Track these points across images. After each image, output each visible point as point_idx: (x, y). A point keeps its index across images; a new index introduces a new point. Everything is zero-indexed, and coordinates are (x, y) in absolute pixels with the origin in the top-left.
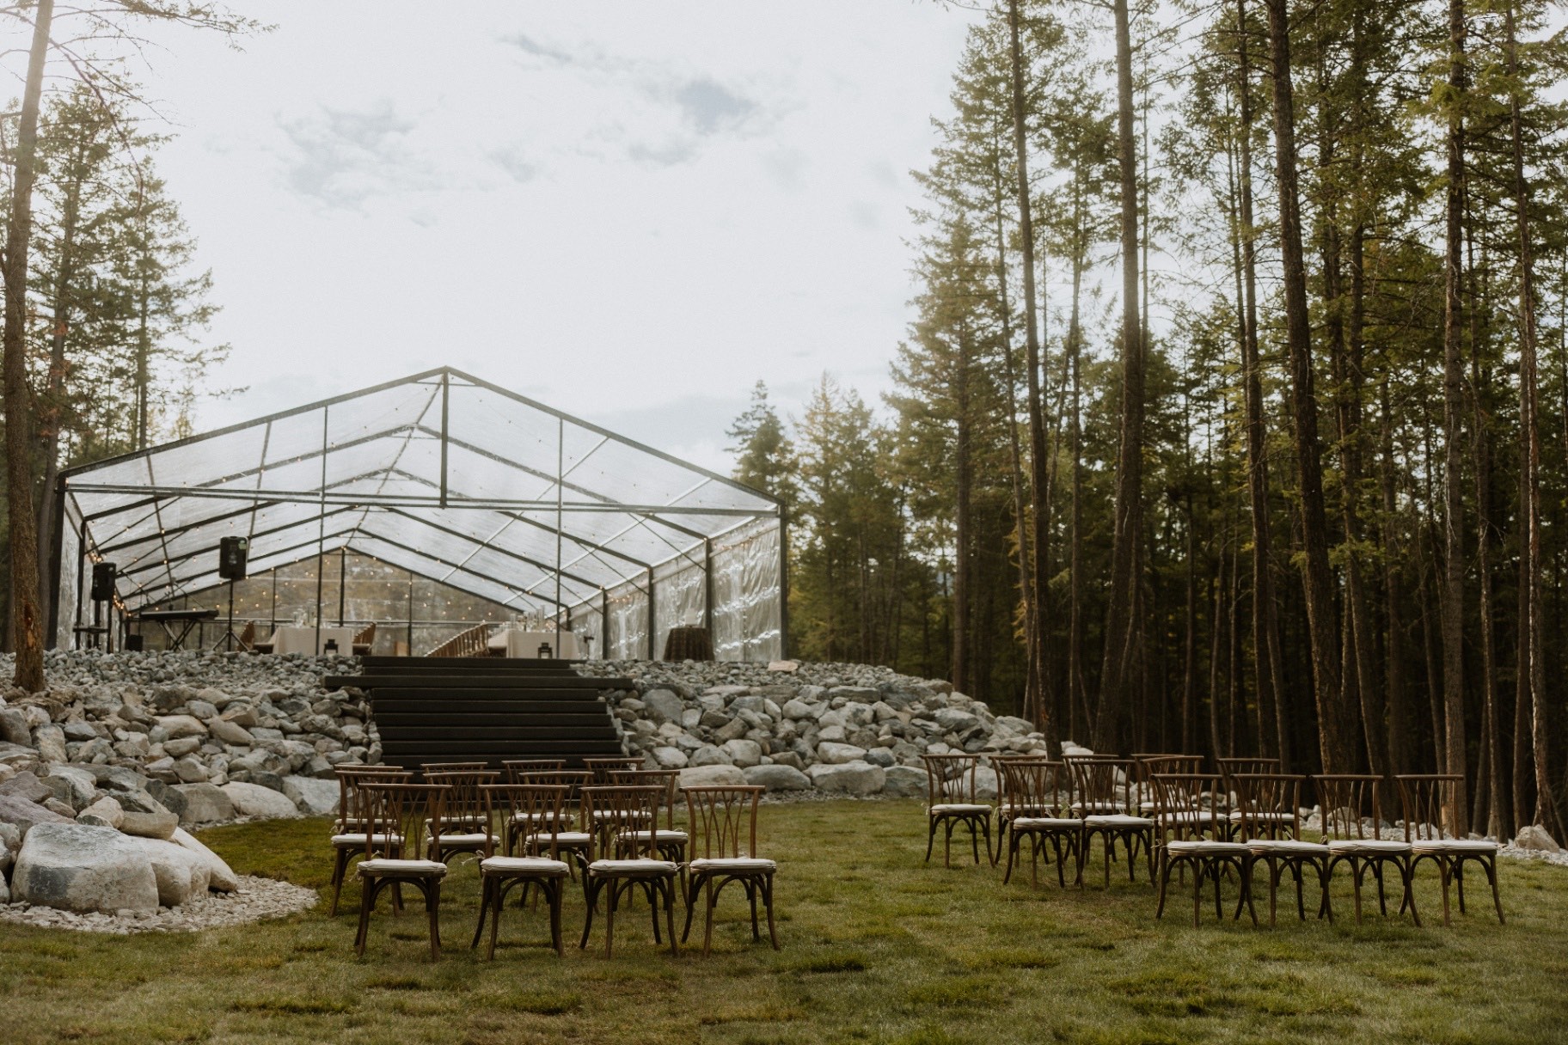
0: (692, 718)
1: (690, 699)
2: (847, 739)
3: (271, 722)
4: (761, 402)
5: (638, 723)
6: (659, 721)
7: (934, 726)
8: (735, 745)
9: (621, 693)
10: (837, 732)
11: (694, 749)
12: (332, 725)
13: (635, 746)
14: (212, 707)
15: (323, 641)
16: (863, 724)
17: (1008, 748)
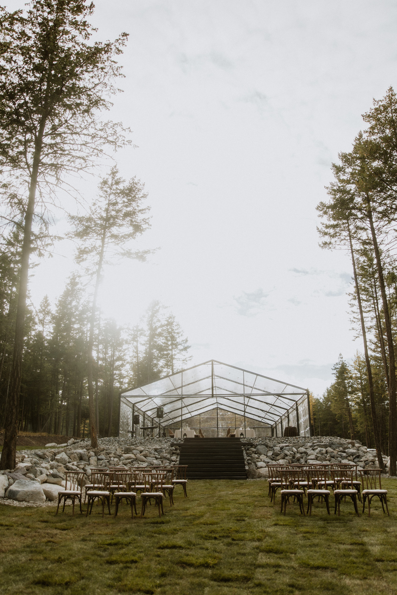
0: (270, 453)
1: (271, 448)
2: (317, 458)
3: (152, 456)
4: (341, 360)
5: (253, 455)
6: (260, 454)
7: (344, 454)
8: (281, 462)
9: (249, 447)
10: (313, 457)
11: (268, 462)
12: (169, 456)
13: (250, 462)
14: (139, 452)
15: (183, 434)
16: (322, 454)
17: (367, 461)
